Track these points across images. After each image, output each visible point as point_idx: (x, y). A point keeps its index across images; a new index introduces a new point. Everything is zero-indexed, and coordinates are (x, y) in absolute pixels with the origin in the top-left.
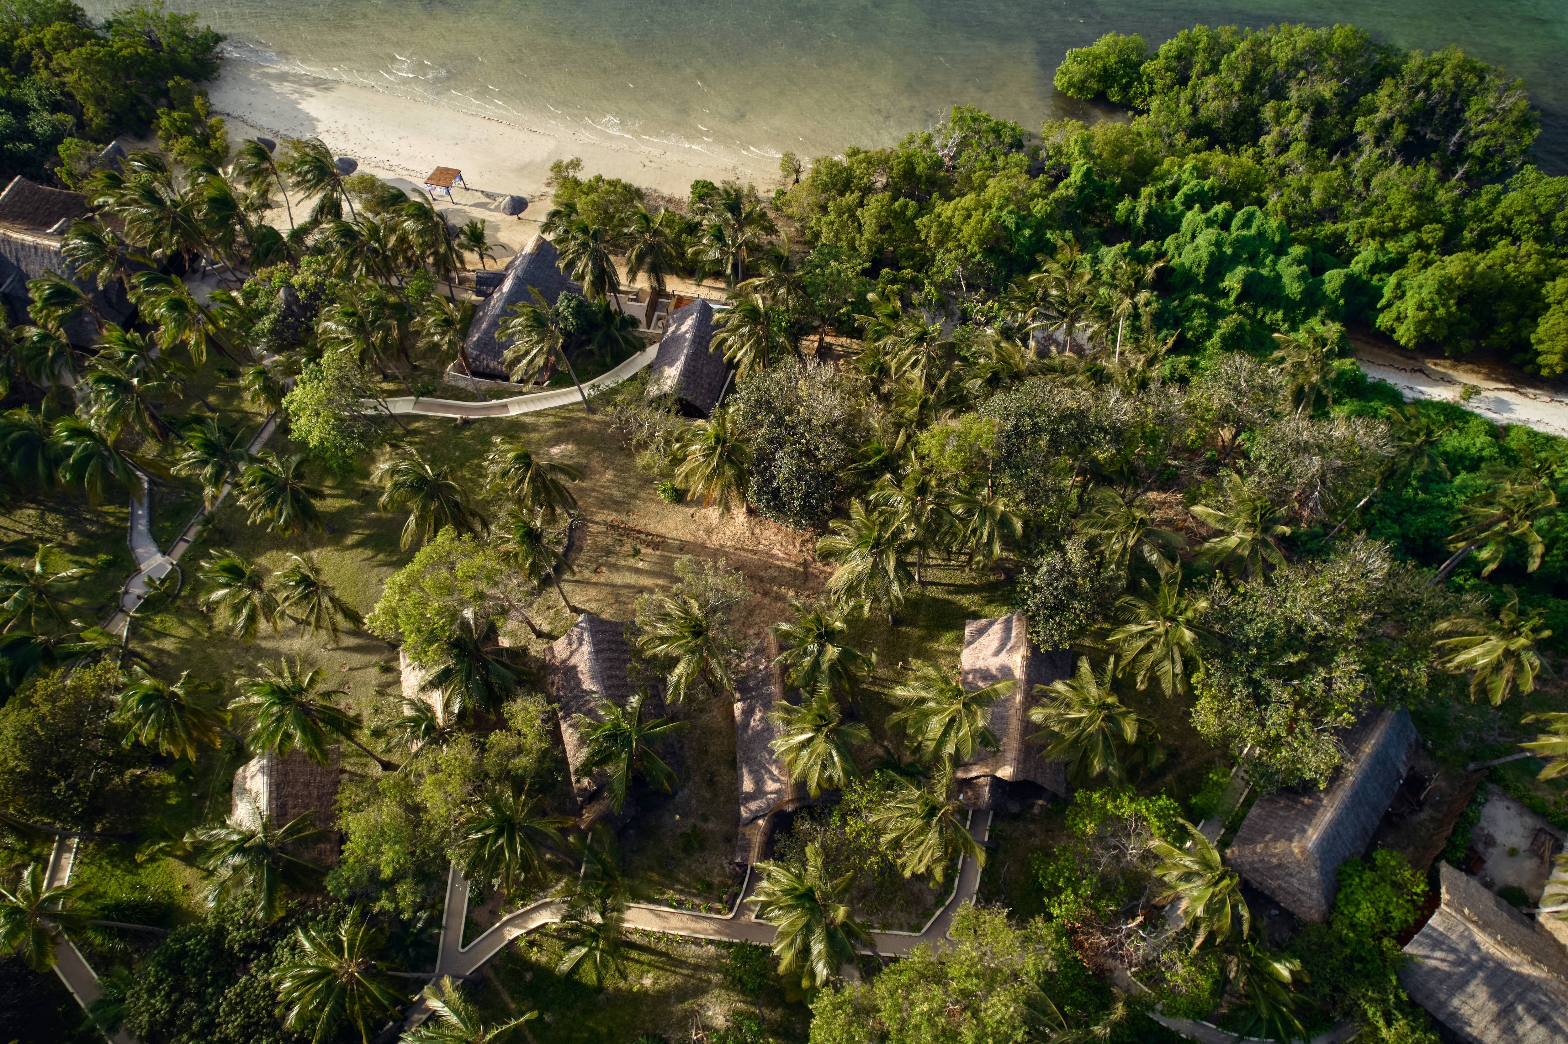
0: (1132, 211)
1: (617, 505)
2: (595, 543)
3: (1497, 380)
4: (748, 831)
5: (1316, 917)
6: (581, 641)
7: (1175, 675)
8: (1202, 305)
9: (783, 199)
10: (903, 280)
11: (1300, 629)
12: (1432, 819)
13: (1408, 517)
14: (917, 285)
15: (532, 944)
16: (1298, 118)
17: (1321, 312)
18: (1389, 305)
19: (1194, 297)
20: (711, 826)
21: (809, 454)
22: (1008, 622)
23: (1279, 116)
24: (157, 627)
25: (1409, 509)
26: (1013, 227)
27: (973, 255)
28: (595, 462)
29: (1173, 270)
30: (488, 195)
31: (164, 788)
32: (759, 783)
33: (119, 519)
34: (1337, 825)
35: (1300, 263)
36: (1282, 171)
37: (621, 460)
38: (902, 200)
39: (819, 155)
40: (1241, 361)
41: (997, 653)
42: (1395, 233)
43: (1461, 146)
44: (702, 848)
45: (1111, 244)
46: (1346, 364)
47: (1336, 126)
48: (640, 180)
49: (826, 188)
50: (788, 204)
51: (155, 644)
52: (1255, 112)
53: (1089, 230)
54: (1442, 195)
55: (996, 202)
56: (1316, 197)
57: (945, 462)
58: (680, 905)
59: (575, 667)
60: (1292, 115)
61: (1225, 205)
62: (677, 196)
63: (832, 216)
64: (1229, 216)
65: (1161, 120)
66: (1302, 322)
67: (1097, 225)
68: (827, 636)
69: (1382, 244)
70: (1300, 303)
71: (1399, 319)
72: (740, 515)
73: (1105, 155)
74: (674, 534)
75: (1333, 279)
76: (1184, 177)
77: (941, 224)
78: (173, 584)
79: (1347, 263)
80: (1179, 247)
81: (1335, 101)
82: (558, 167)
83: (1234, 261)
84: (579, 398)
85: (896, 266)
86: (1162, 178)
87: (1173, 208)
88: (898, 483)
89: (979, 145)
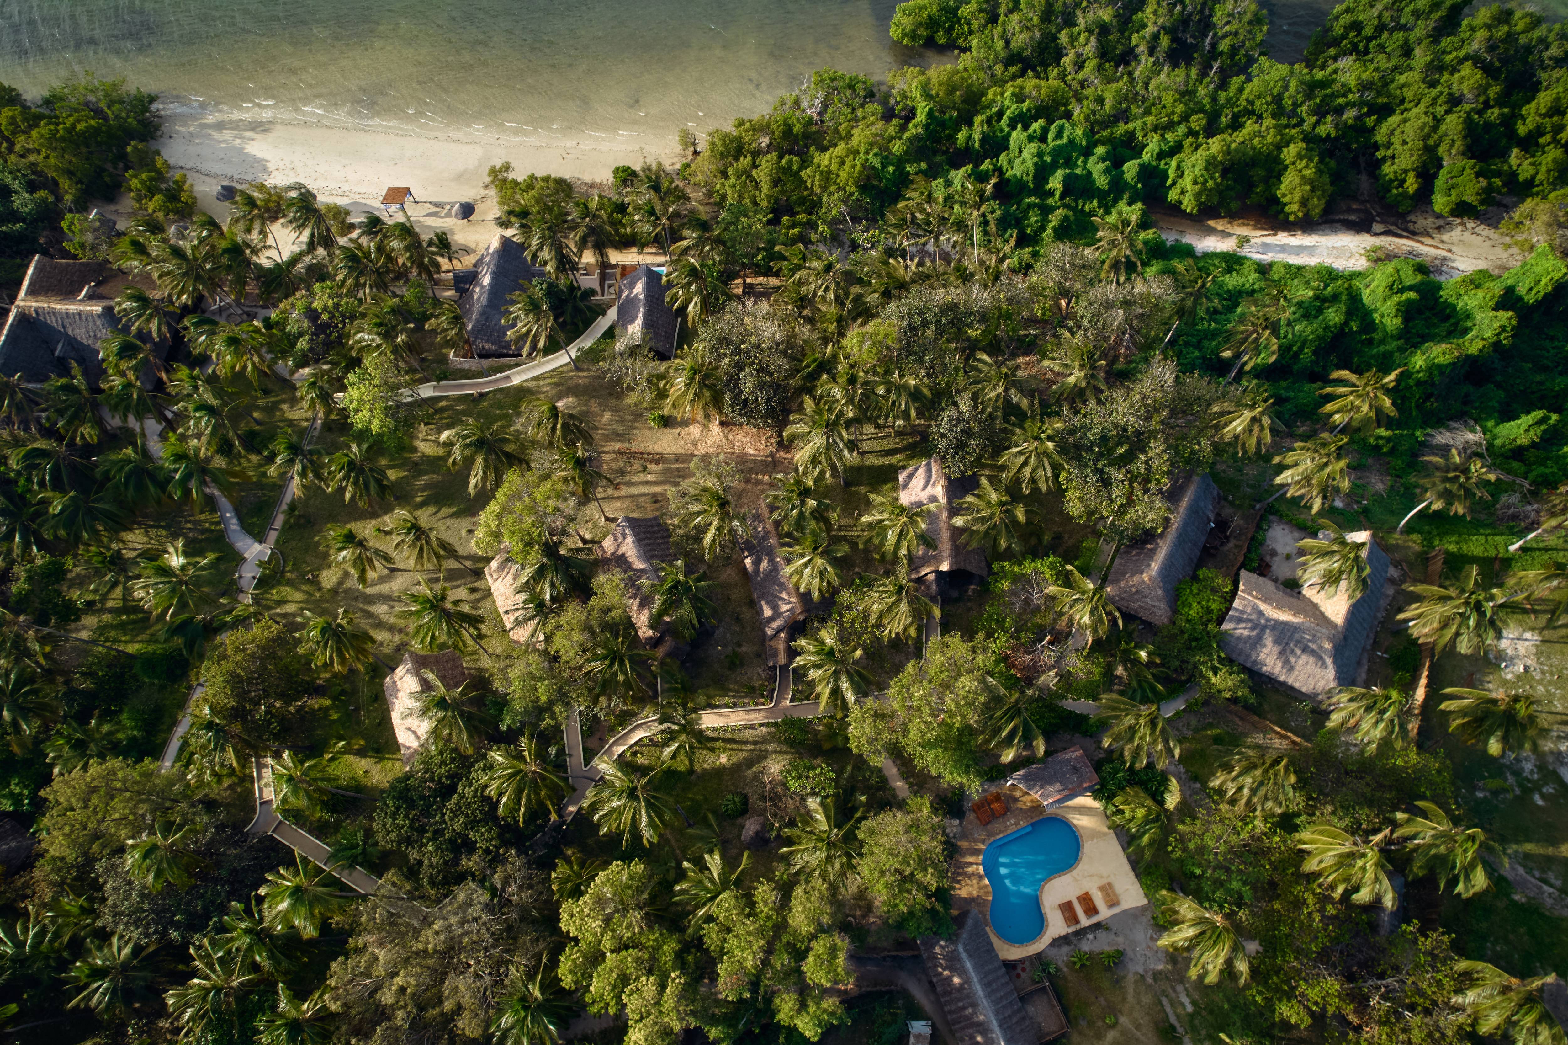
0: (969, 138)
1: (620, 437)
2: (610, 468)
3: (1262, 229)
4: (773, 643)
5: (1165, 621)
6: (624, 536)
7: (1047, 479)
8: (1035, 205)
9: (689, 171)
10: (800, 223)
11: (1125, 430)
12: (1236, 546)
13: (1206, 343)
14: (813, 226)
15: (635, 754)
16: (1087, 41)
17: (1126, 196)
18: (1174, 183)
19: (1028, 200)
20: (744, 649)
21: (763, 370)
22: (928, 465)
23: (1073, 39)
24: (275, 597)
25: (1206, 338)
26: (879, 166)
27: (852, 194)
28: (594, 407)
29: (1008, 180)
30: (436, 205)
31: (325, 710)
32: (775, 608)
33: (212, 523)
34: (1170, 557)
35: (1104, 160)
36: (1083, 84)
37: (613, 402)
38: (787, 157)
39: (711, 129)
40: (1065, 248)
41: (925, 487)
42: (1170, 126)
43: (1214, 45)
44: (742, 665)
45: (957, 167)
46: (1149, 234)
47: (1118, 42)
48: (566, 172)
49: (723, 156)
50: (694, 174)
51: (278, 611)
52: (1055, 38)
53: (939, 158)
54: (1201, 91)
55: (862, 148)
56: (1108, 103)
57: (864, 356)
58: (735, 705)
59: (623, 555)
60: (1082, 39)
61: (1041, 122)
62: (598, 181)
63: (733, 180)
64: (1045, 131)
65: (982, 56)
66: (1113, 206)
67: (944, 153)
68: (805, 493)
69: (1162, 136)
70: (1109, 191)
71: (1183, 193)
72: (715, 428)
73: (941, 94)
74: (669, 450)
75: (1130, 169)
76: (1006, 103)
77: (822, 173)
78: (278, 563)
79: (1139, 155)
80: (1010, 162)
81: (1115, 21)
82: (493, 172)
83: (1054, 166)
84: (568, 360)
85: (793, 214)
86: (989, 106)
87: (1002, 130)
88: (834, 378)
89: (840, 100)
